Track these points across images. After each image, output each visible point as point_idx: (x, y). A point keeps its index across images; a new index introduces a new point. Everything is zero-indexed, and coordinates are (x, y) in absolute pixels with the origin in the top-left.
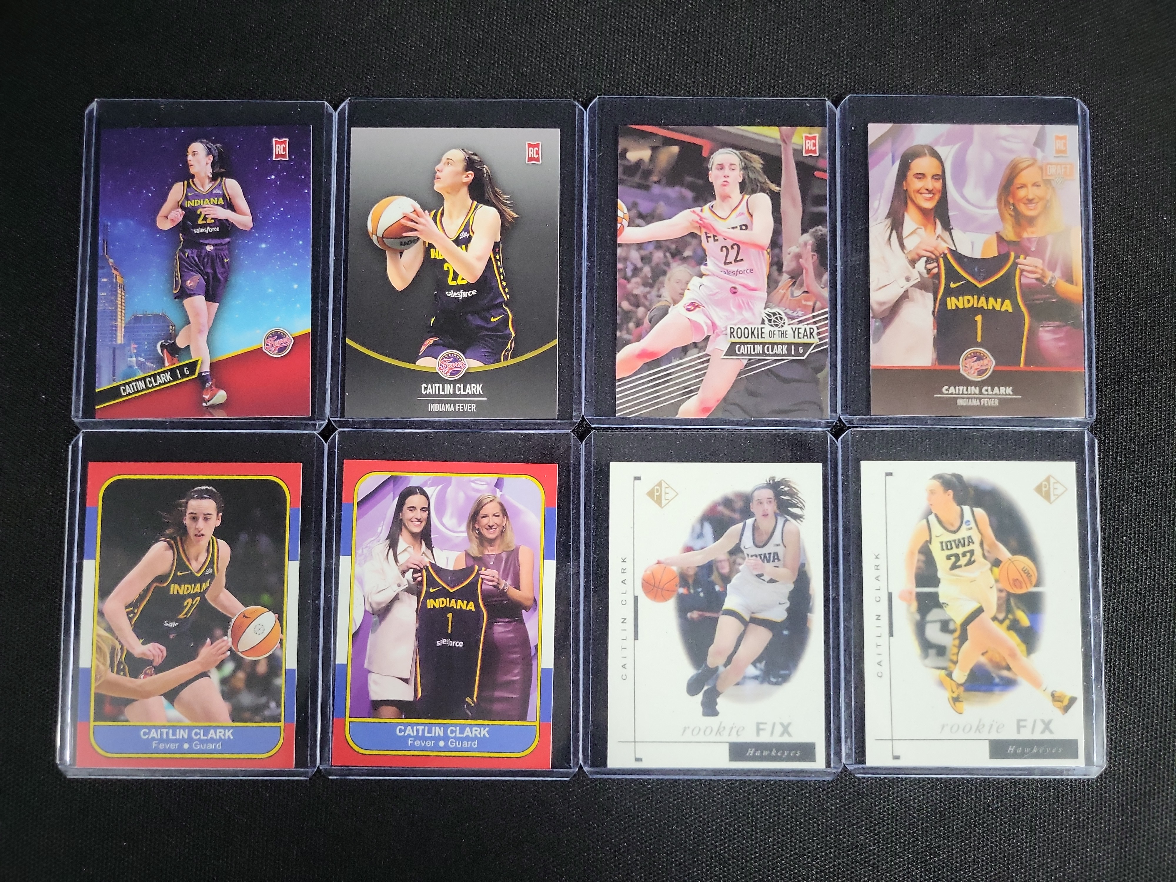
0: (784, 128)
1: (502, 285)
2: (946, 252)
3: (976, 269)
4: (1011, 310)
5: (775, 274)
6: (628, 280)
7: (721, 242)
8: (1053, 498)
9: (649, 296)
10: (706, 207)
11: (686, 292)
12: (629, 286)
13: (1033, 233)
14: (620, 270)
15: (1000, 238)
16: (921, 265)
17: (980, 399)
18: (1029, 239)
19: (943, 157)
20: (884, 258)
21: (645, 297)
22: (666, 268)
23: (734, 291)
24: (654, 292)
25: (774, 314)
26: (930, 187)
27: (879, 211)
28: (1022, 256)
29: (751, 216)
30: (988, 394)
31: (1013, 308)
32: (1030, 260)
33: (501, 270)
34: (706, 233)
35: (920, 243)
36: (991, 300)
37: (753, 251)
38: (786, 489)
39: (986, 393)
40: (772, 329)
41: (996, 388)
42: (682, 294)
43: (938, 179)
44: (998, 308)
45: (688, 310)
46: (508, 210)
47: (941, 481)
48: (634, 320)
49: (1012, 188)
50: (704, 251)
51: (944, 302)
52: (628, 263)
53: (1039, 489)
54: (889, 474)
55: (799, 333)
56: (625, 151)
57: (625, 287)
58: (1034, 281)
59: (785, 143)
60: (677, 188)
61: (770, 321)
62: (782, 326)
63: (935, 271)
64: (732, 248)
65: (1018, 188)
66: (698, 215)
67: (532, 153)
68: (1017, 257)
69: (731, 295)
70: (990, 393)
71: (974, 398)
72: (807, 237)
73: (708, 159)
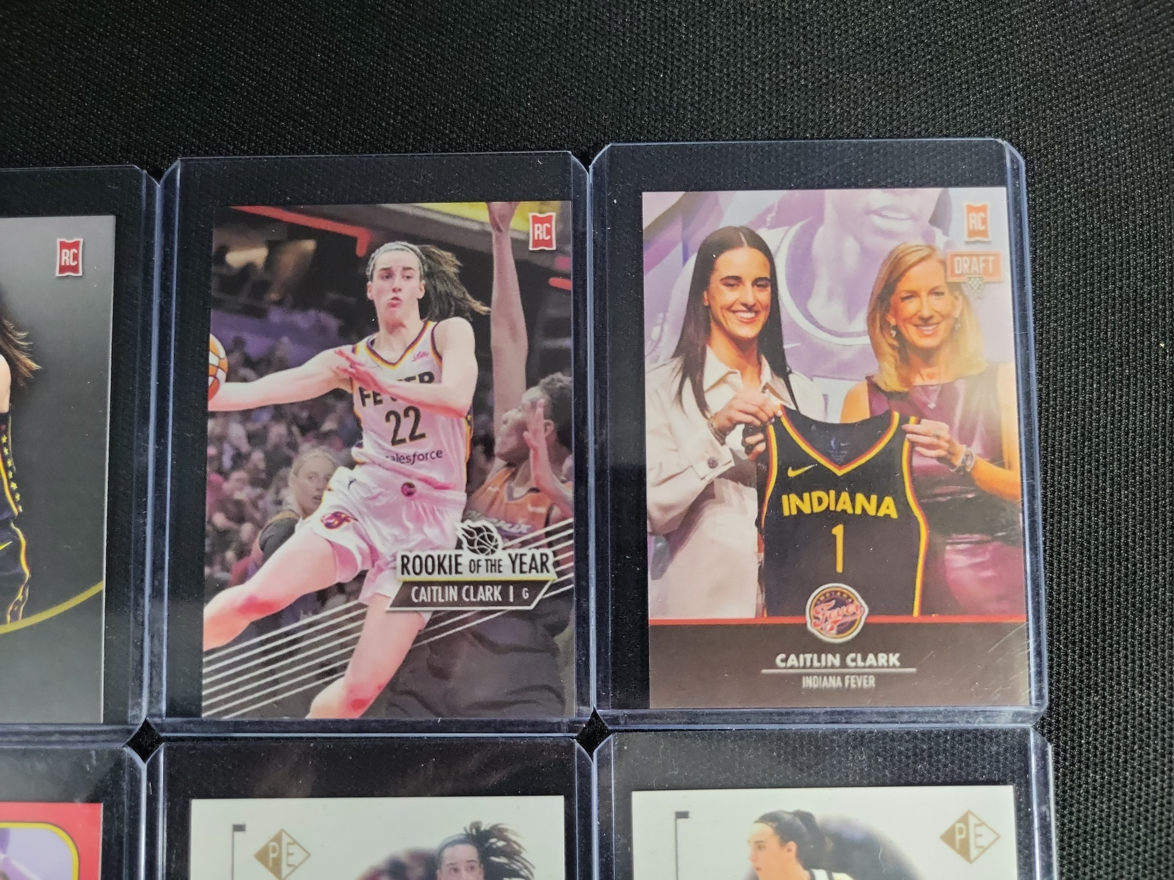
0: (497, 205)
1: (11, 490)
2: (780, 413)
3: (832, 442)
4: (894, 515)
5: (481, 458)
6: (224, 474)
7: (388, 405)
8: (974, 852)
9: (261, 504)
10: (362, 345)
11: (326, 495)
12: (227, 486)
13: (931, 376)
14: (213, 458)
15: (874, 388)
16: (735, 438)
17: (843, 676)
18: (924, 388)
19: (772, 248)
20: (670, 428)
21: (255, 505)
22: (290, 452)
23: (408, 490)
24: (270, 496)
25: (479, 530)
26: (750, 301)
27: (661, 344)
28: (913, 419)
29: (439, 357)
30: (856, 667)
31: (898, 511)
32: (927, 425)
33: (10, 463)
34: (361, 390)
35: (735, 398)
36: (860, 498)
37: (442, 419)
38: (501, 844)
39: (853, 664)
40: (475, 557)
41: (871, 656)
42: (318, 499)
43: (765, 286)
44: (871, 510)
45: (329, 526)
46: (23, 357)
47: (775, 825)
48: (234, 545)
49: (893, 299)
50: (358, 421)
51: (776, 504)
52: (226, 447)
53: (949, 837)
54: (682, 815)
55: (522, 563)
56: (224, 250)
57: (218, 488)
58: (935, 462)
59: (499, 230)
60: (312, 313)
61: (471, 543)
62: (493, 552)
63: (761, 447)
64: (406, 414)
65: (904, 299)
66: (348, 358)
67: (67, 257)
68: (904, 420)
69: (403, 498)
70: (860, 663)
71: (832, 674)
72: (536, 393)
73: (365, 260)
